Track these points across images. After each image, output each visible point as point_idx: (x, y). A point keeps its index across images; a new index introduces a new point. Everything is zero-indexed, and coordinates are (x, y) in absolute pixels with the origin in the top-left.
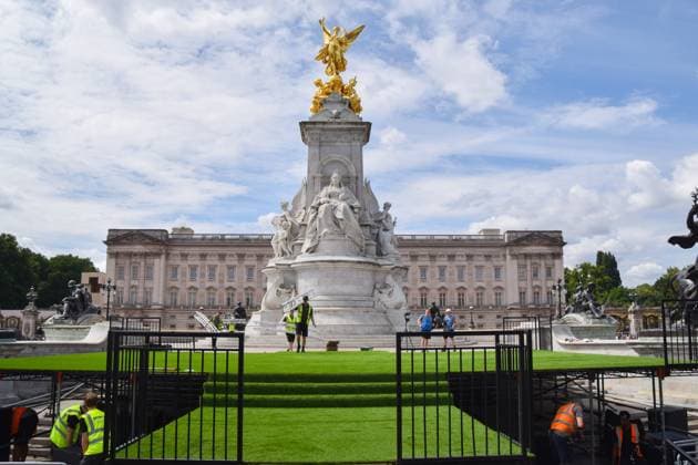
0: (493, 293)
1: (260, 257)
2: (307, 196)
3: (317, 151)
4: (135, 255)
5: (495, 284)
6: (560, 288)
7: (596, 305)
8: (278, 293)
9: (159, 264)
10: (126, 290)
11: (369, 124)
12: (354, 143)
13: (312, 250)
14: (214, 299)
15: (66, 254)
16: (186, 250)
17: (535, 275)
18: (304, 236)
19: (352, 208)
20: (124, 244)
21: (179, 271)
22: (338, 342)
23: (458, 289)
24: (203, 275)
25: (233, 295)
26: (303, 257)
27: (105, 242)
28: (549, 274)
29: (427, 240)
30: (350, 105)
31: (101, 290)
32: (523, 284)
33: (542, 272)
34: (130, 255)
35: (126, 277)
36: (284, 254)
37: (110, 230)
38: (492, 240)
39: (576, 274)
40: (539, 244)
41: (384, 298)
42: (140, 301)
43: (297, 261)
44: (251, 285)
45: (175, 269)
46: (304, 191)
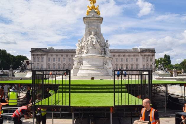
0: (136, 65)
1: (72, 56)
2: (85, 38)
3: (88, 25)
4: (39, 55)
5: (136, 63)
6: (154, 64)
7: (164, 68)
8: (78, 64)
9: (45, 57)
10: (36, 64)
11: (102, 18)
12: (98, 23)
13: (87, 53)
14: (60, 67)
15: (20, 55)
16: (52, 54)
17: (147, 61)
18: (84, 49)
19: (98, 41)
20: (36, 52)
21: (50, 59)
22: (94, 78)
23: (126, 64)
24: (57, 61)
25: (65, 66)
26: (84, 55)
27: (30, 52)
28: (151, 60)
29: (118, 51)
30: (97, 13)
31: (30, 64)
32: (144, 63)
33: (149, 60)
34: (37, 55)
35: (36, 61)
36: (79, 54)
37: (32, 48)
38: (135, 51)
39: (158, 61)
40: (148, 52)
41: (106, 66)
42: (40, 68)
43: (82, 56)
44: (70, 63)
45: (49, 59)
46: (84, 37)
